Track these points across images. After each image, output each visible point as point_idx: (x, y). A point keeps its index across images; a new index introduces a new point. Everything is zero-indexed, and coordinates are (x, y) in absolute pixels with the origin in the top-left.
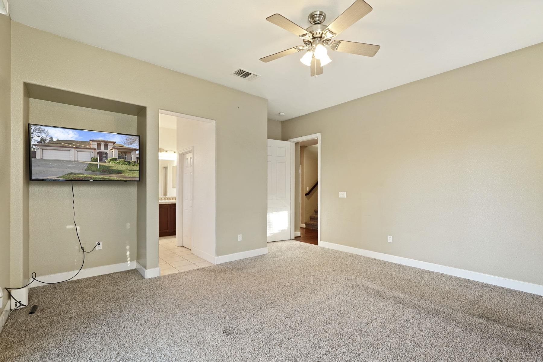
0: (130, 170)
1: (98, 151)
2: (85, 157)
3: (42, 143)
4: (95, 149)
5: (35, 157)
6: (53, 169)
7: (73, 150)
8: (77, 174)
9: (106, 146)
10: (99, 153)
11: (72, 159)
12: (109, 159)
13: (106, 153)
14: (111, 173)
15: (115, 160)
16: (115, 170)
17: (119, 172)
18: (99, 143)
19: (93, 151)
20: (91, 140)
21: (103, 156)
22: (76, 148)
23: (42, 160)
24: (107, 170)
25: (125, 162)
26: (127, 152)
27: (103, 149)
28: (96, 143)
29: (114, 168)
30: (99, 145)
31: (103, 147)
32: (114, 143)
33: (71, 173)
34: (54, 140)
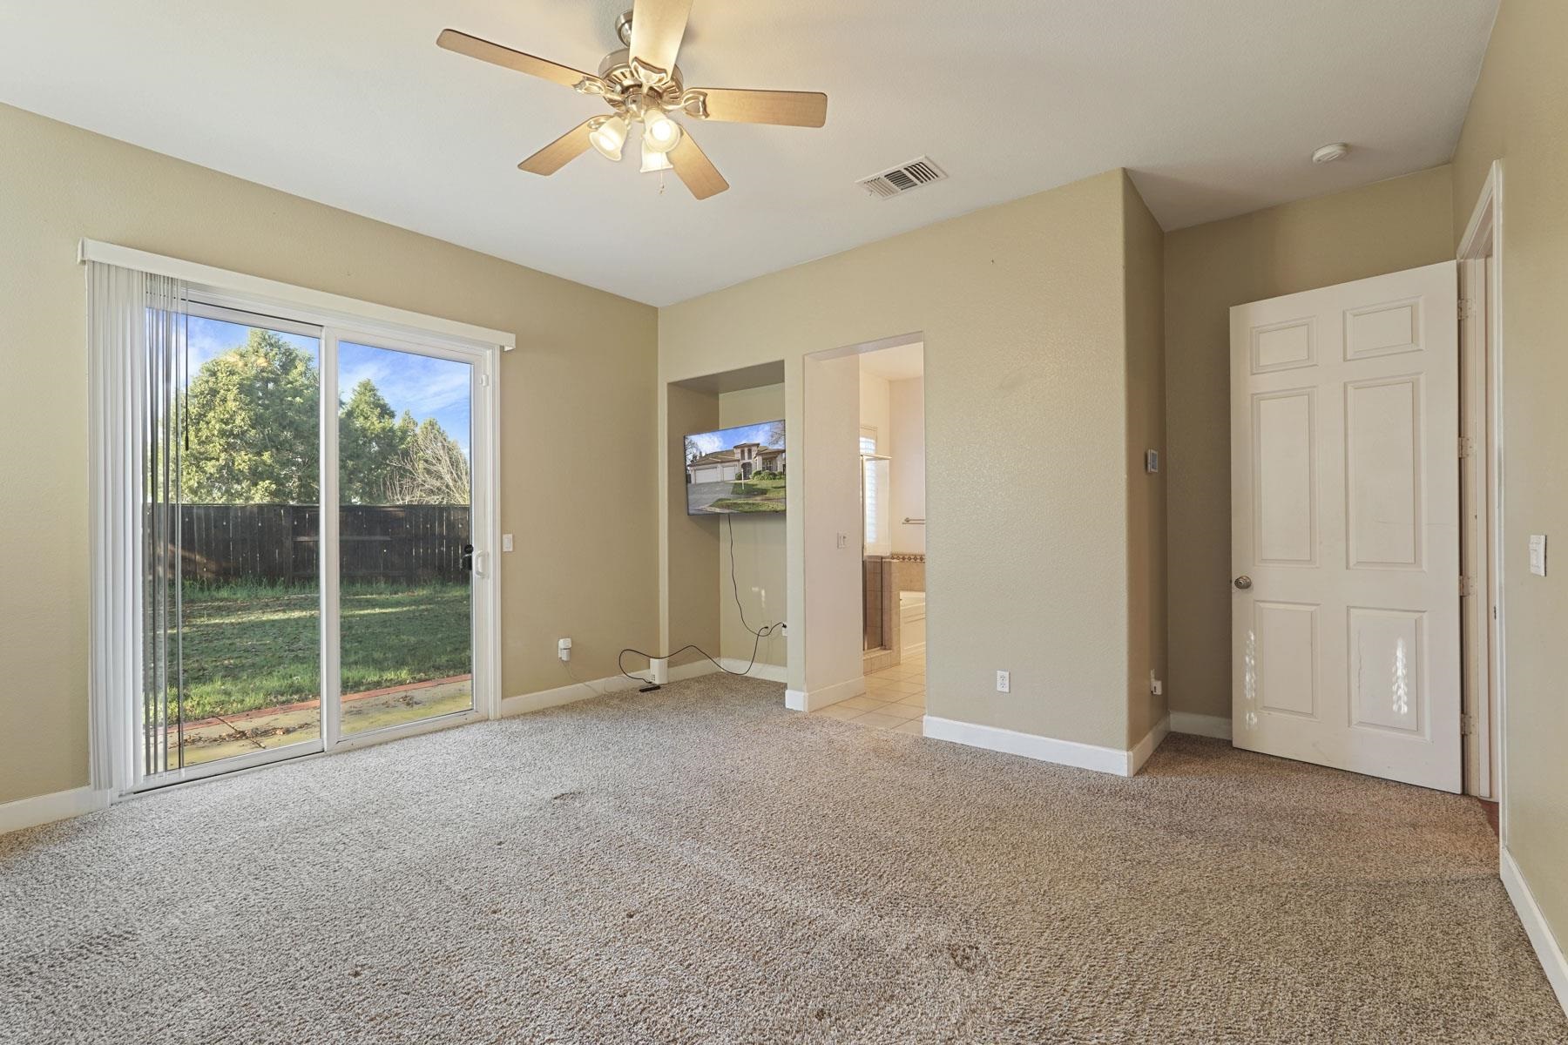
0: (775, 488)
1: (742, 462)
2: (729, 473)
3: (695, 463)
4: (739, 461)
5: (690, 482)
6: (704, 496)
7: (719, 465)
8: (725, 499)
9: (750, 451)
10: (744, 466)
11: (719, 480)
12: (753, 473)
13: (749, 464)
14: (755, 495)
15: (758, 473)
16: (759, 489)
17: (763, 492)
18: (741, 447)
19: (736, 463)
20: (735, 447)
21: (746, 467)
22: (722, 462)
23: (696, 485)
24: (752, 491)
25: (770, 474)
26: (771, 458)
27: (747, 461)
28: (739, 451)
29: (758, 487)
30: (743, 452)
31: (746, 454)
32: (758, 445)
33: (719, 500)
34: (703, 455)
